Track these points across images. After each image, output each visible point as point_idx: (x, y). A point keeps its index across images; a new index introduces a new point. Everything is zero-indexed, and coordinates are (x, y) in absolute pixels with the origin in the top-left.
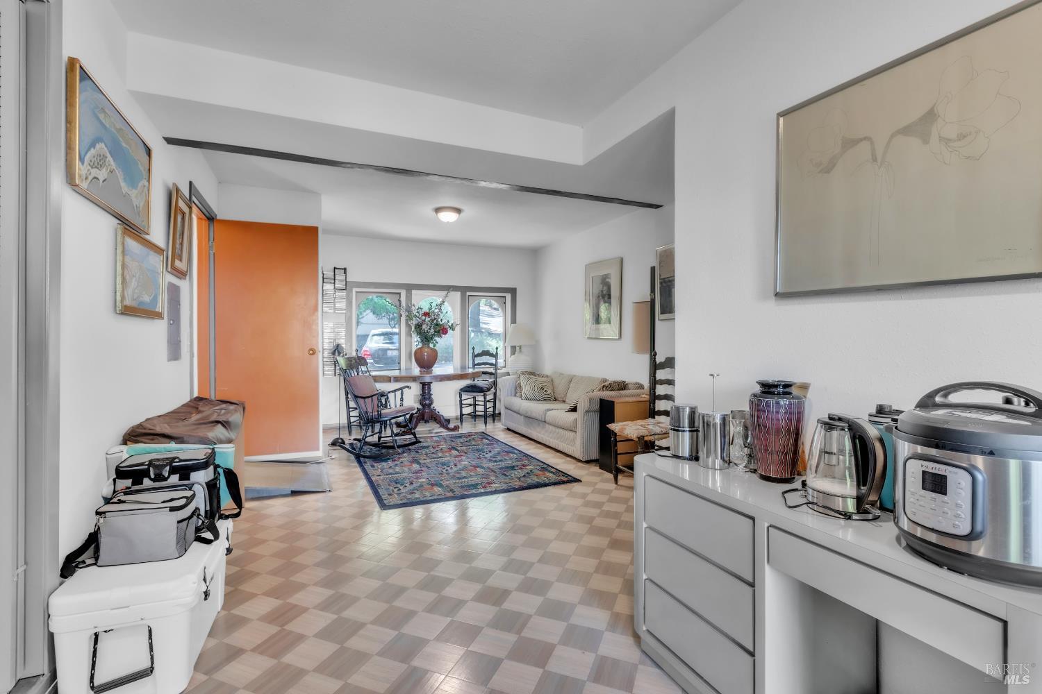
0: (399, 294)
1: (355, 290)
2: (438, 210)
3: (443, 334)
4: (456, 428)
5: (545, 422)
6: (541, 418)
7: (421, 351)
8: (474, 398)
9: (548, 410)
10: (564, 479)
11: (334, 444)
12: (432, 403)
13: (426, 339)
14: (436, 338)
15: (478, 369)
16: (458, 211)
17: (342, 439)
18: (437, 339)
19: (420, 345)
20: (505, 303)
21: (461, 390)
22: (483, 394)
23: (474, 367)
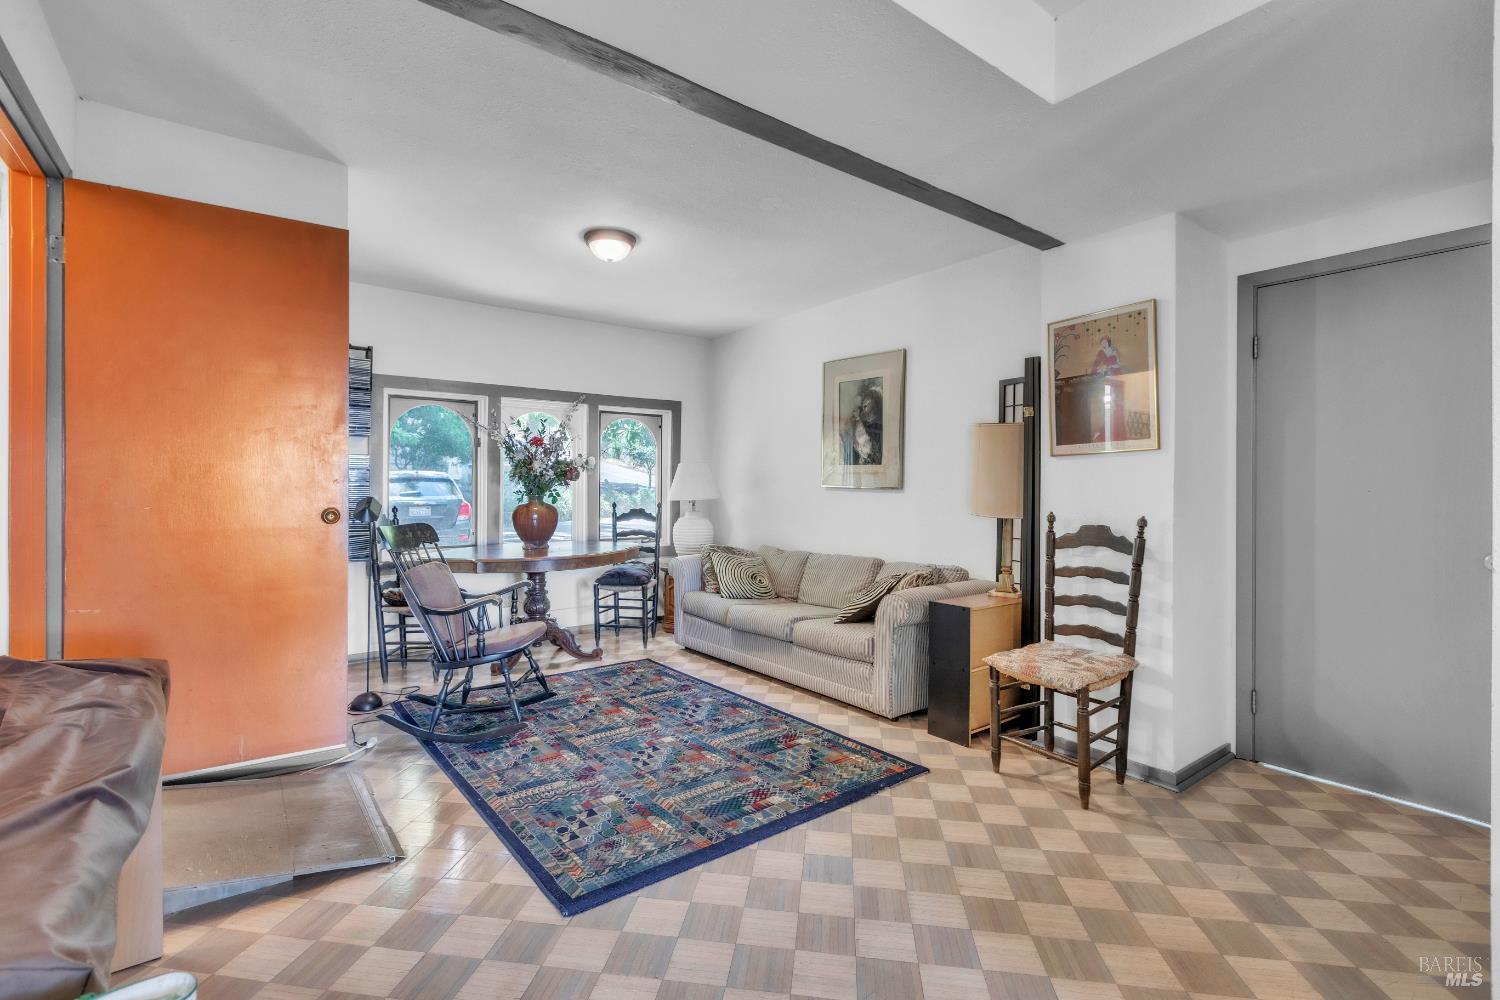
0: (475, 403)
1: (388, 391)
2: (589, 235)
3: (571, 479)
4: (596, 655)
5: (791, 642)
6: (780, 633)
7: (528, 511)
8: (615, 594)
9: (796, 620)
10: (896, 768)
11: (356, 707)
12: (548, 607)
13: (536, 486)
14: (558, 488)
15: (623, 545)
16: (631, 238)
17: (373, 694)
18: (560, 489)
19: (526, 500)
20: (660, 427)
21: (598, 580)
22: (640, 587)
23: (615, 540)
